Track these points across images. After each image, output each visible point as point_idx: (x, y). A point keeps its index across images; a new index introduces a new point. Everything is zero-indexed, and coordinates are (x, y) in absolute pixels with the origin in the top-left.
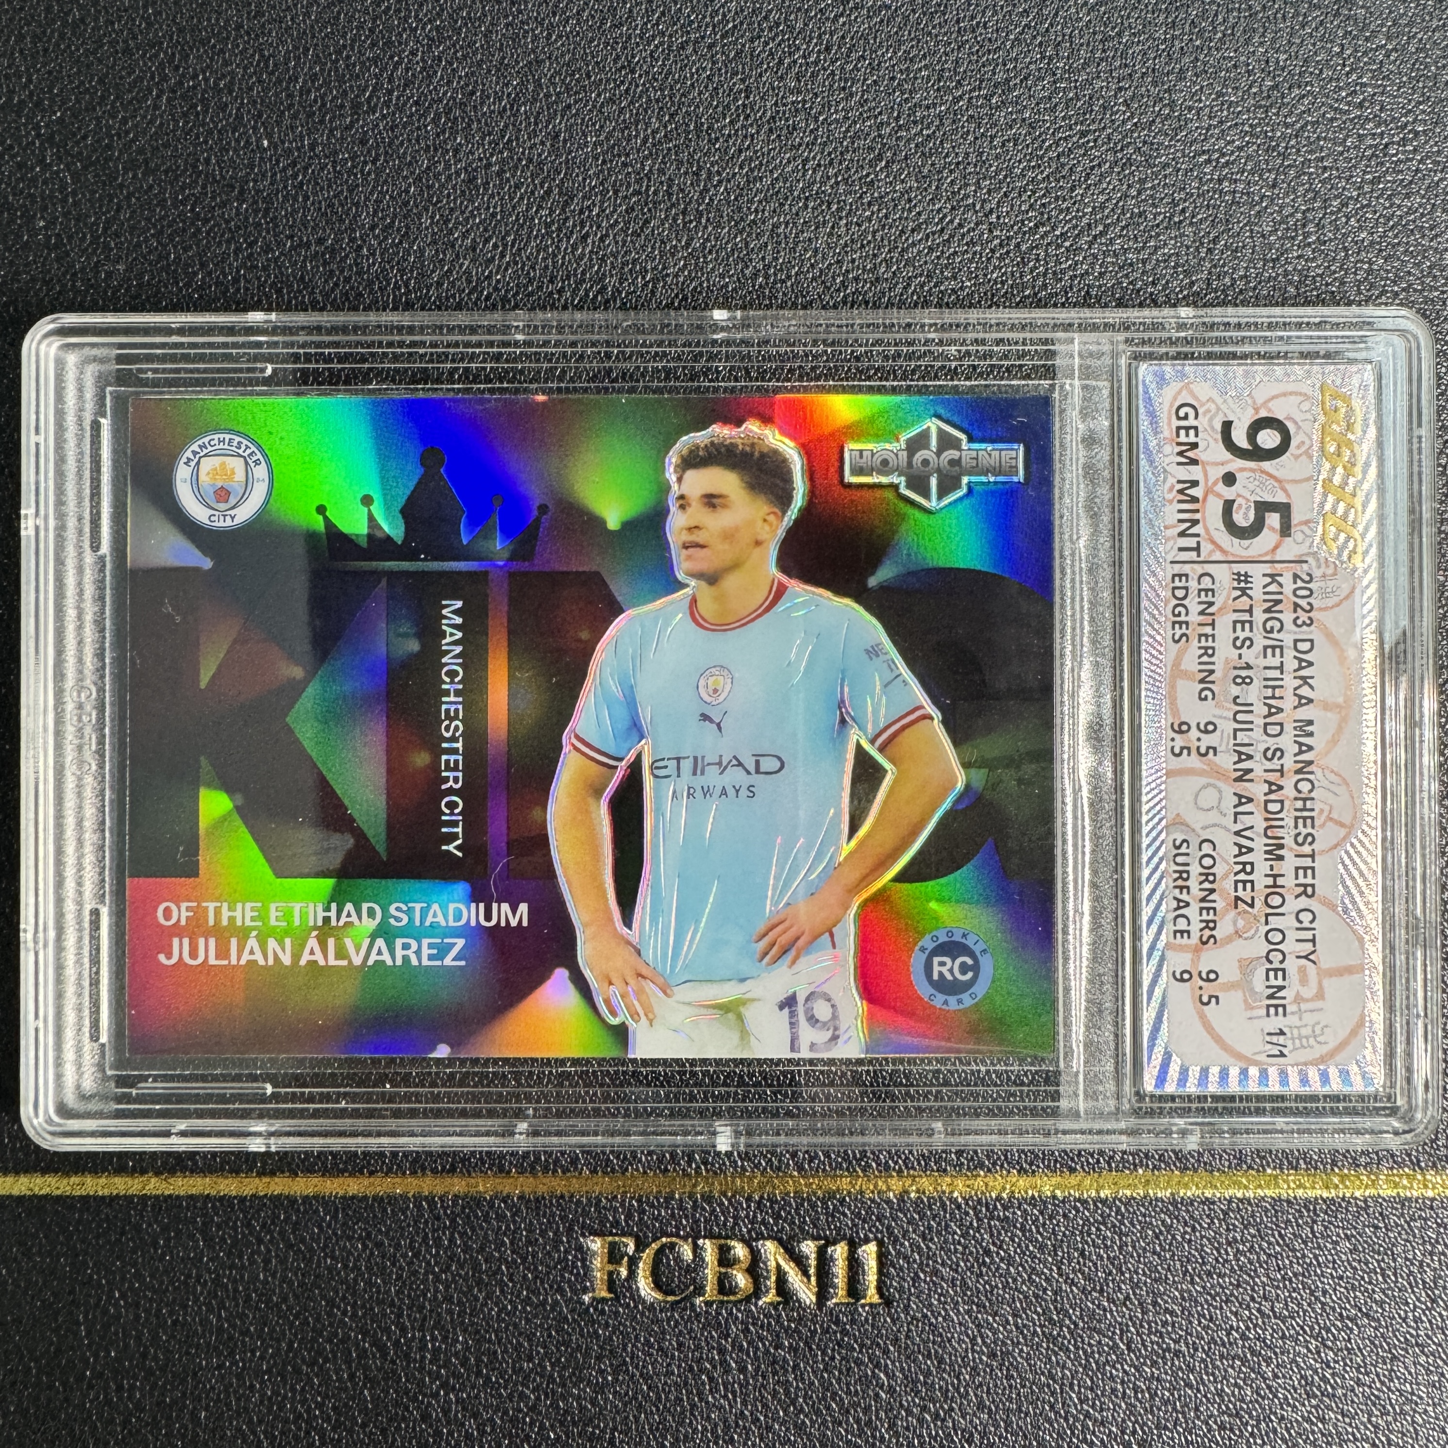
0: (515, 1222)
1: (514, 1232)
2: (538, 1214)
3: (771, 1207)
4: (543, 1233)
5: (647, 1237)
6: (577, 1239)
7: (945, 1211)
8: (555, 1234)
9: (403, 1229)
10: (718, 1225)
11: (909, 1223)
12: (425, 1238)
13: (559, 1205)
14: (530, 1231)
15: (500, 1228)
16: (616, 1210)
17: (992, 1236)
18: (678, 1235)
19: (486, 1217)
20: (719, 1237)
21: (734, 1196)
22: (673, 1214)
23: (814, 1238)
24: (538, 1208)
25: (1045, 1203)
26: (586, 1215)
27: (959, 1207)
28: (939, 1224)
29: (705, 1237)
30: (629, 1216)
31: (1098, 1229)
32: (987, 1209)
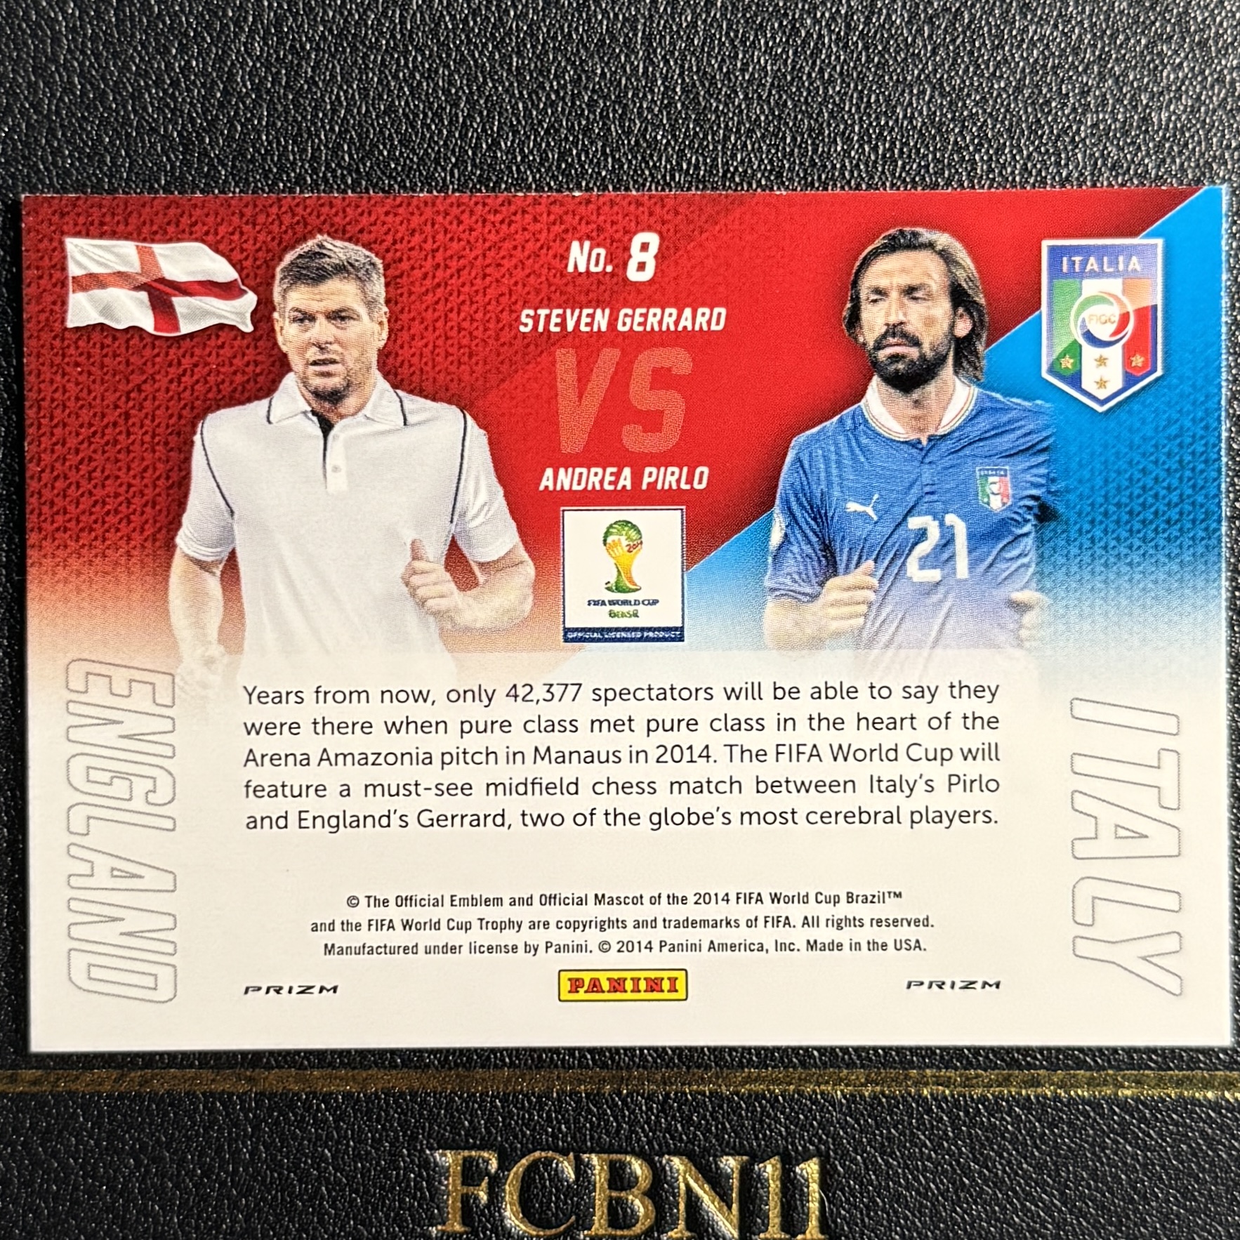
0: (338, 1128)
1: (338, 1142)
2: (370, 1119)
3: (679, 1108)
4: (377, 1143)
5: (514, 1149)
6: (422, 1151)
7: (911, 1117)
8: (392, 1145)
9: (189, 1139)
10: (608, 1134)
11: (861, 1132)
12: (219, 1150)
13: (400, 1106)
14: (360, 1141)
15: (319, 1137)
16: (473, 1114)
17: (972, 1150)
18: (556, 1150)
19: (301, 1123)
20: (609, 1151)
21: (630, 1094)
22: (549, 1118)
23: (735, 1152)
24: (369, 1112)
25: (1044, 1105)
26: (433, 1119)
27: (929, 1111)
28: (902, 1133)
29: (592, 1151)
30: (491, 1121)
31: (1115, 1142)
32: (967, 1113)
